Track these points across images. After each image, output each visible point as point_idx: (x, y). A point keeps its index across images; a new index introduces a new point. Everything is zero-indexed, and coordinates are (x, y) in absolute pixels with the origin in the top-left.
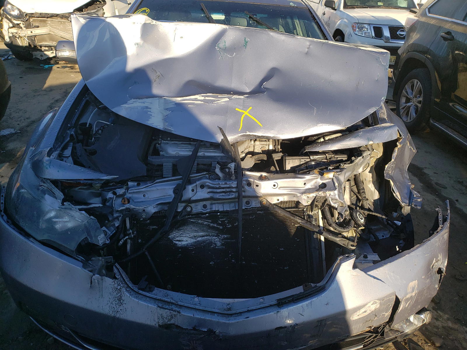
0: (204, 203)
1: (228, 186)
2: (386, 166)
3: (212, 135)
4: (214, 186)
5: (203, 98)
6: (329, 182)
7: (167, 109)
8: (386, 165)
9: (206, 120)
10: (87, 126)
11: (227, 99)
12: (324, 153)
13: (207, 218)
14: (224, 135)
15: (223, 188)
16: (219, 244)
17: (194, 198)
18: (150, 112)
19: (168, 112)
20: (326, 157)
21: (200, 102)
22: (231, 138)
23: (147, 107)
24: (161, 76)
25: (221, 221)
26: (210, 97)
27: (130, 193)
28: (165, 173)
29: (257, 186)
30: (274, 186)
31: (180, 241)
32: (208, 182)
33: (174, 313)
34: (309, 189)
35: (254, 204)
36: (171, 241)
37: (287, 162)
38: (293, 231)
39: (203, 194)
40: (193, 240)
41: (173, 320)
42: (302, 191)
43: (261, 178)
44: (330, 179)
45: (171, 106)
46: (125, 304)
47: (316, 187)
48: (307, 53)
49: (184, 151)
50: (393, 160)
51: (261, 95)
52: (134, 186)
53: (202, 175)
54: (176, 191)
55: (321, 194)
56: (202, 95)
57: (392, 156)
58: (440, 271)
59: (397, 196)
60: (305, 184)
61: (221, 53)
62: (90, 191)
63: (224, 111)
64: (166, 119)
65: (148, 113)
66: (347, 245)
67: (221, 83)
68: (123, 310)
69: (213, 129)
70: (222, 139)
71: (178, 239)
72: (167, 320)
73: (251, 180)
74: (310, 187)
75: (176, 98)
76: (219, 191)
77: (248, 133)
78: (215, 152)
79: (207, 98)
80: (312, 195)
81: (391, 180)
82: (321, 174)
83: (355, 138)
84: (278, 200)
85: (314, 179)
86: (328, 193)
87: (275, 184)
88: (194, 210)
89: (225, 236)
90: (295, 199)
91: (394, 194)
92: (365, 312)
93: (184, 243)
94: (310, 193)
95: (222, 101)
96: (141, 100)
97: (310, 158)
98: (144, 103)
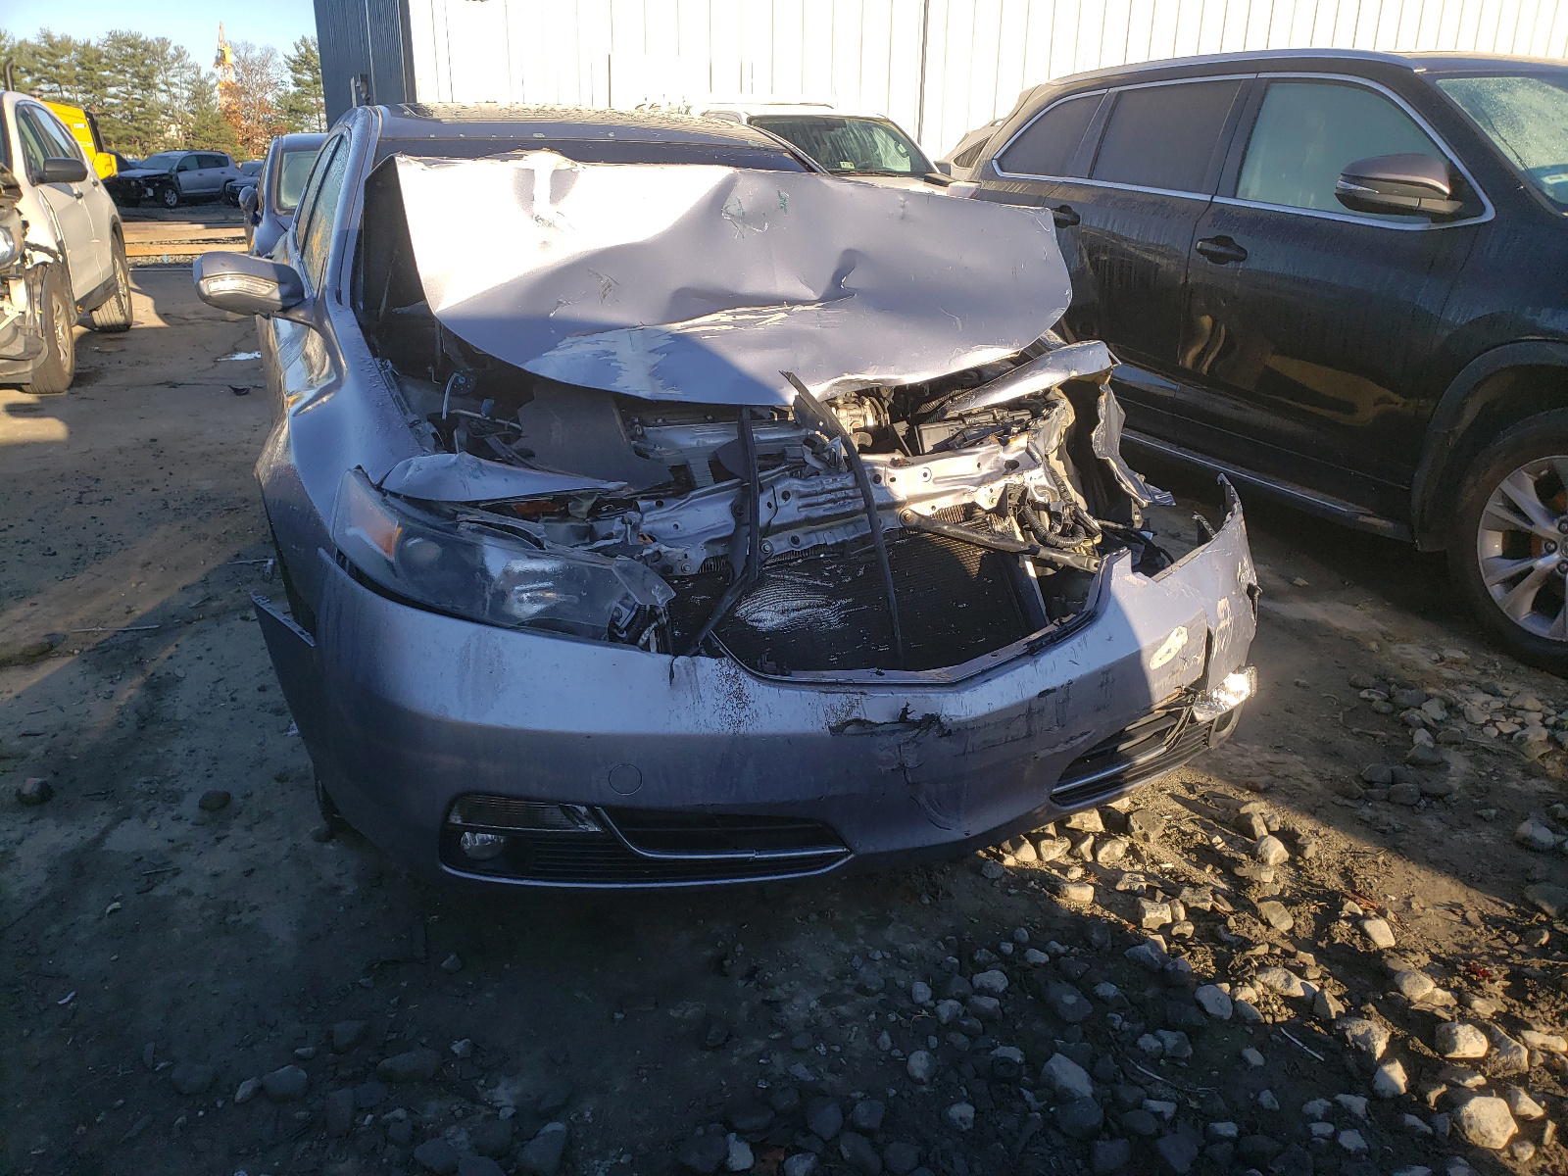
0: (793, 533)
1: (839, 486)
2: (1093, 435)
3: (772, 392)
4: (809, 490)
5: (730, 318)
6: (1021, 455)
7: (653, 351)
8: (1092, 431)
9: (750, 361)
10: (444, 416)
11: (784, 315)
12: (988, 410)
13: (798, 568)
14: (799, 386)
15: (830, 491)
16: (834, 620)
17: (775, 522)
18: (616, 360)
19: (658, 358)
20: (994, 417)
21: (724, 327)
22: (818, 390)
23: (607, 353)
24: (613, 284)
25: (829, 571)
26: (744, 314)
27: (649, 523)
28: (697, 478)
29: (893, 480)
30: (925, 475)
31: (760, 621)
32: (795, 484)
33: (856, 697)
34: (988, 475)
35: (889, 523)
36: (742, 622)
37: (925, 435)
38: (974, 567)
39: (790, 510)
40: (783, 618)
41: (855, 711)
42: (976, 481)
43: (895, 464)
44: (1022, 449)
45: (662, 342)
46: (754, 702)
47: (1000, 470)
48: (903, 217)
49: (712, 437)
50: (1102, 421)
51: (849, 300)
52: (651, 509)
53: (778, 472)
54: (737, 511)
55: (1014, 479)
56: (727, 311)
57: (1097, 414)
58: (1251, 590)
59: (1127, 487)
60: (979, 465)
61: (738, 225)
62: (568, 524)
63: (783, 339)
64: (656, 373)
65: (612, 364)
66: (1088, 567)
67: (753, 286)
68: (751, 717)
69: (772, 378)
70: (796, 397)
71: (754, 616)
72: (844, 714)
73: (881, 468)
74: (989, 471)
75: (672, 325)
76: (822, 498)
77: (848, 377)
78: (780, 432)
79: (738, 317)
80: (998, 486)
81: (1111, 461)
82: (1005, 443)
83: (1041, 369)
84: (933, 507)
85: (994, 453)
86: (1027, 475)
87: (927, 471)
88: (776, 549)
89: (844, 602)
90: (966, 500)
91: (1123, 486)
92: (1169, 651)
93: (768, 624)
94: (992, 482)
95: (771, 320)
96: (589, 339)
97: (964, 422)
98: (597, 342)
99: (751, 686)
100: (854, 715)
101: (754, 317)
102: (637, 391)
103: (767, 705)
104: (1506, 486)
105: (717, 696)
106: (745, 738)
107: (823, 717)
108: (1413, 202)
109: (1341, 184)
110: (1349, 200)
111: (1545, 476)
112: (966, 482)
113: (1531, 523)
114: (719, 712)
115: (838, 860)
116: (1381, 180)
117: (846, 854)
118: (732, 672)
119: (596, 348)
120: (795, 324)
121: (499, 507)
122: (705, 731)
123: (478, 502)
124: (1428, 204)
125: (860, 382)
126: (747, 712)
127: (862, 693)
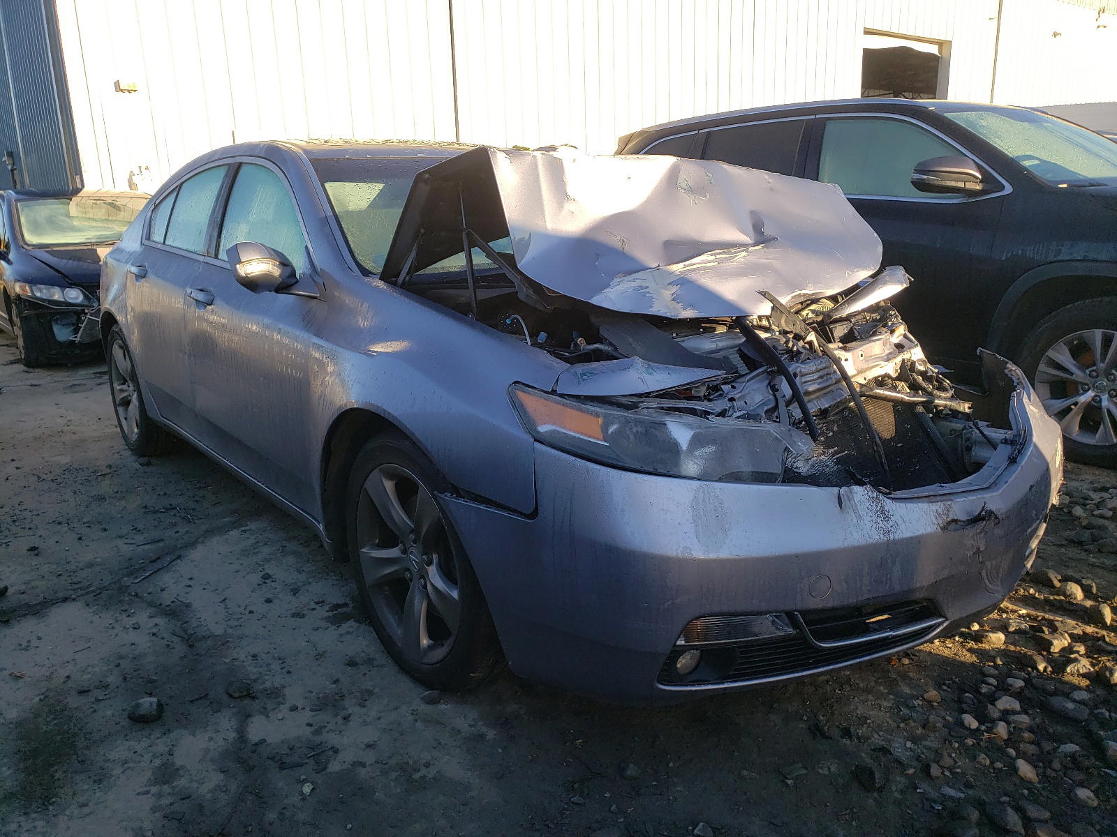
6: (902, 340)
7: (671, 284)
11: (745, 254)
18: (648, 292)
19: (675, 289)
20: (865, 318)
23: (642, 287)
24: (625, 240)
26: (720, 255)
28: (739, 369)
29: (845, 360)
30: (862, 356)
32: (799, 366)
34: (890, 354)
41: (952, 514)
42: (885, 358)
44: (901, 335)
45: (672, 278)
46: (893, 515)
47: (895, 350)
51: (776, 243)
55: (906, 355)
56: (709, 253)
61: (690, 195)
68: (894, 527)
70: (772, 308)
72: (945, 516)
73: (840, 352)
74: (890, 351)
75: (675, 265)
77: (798, 292)
80: (897, 361)
82: (891, 332)
84: (865, 378)
85: (888, 339)
86: (912, 352)
87: (862, 352)
94: (893, 358)
95: (740, 256)
96: (628, 278)
97: (851, 322)
98: (634, 280)
99: (889, 504)
100: (951, 517)
101: (727, 256)
102: (666, 313)
103: (901, 517)
104: (1051, 353)
105: (870, 514)
106: (895, 542)
107: (935, 522)
108: (961, 185)
109: (917, 176)
110: (921, 186)
111: (1077, 344)
112: (877, 360)
113: (1072, 374)
114: (875, 525)
115: (934, 630)
116: (938, 171)
117: (941, 623)
118: (875, 495)
119: (634, 284)
120: (752, 258)
121: (664, 394)
122: (870, 541)
123: (650, 393)
124: (970, 186)
125: (805, 295)
126: (891, 524)
127: (951, 500)
